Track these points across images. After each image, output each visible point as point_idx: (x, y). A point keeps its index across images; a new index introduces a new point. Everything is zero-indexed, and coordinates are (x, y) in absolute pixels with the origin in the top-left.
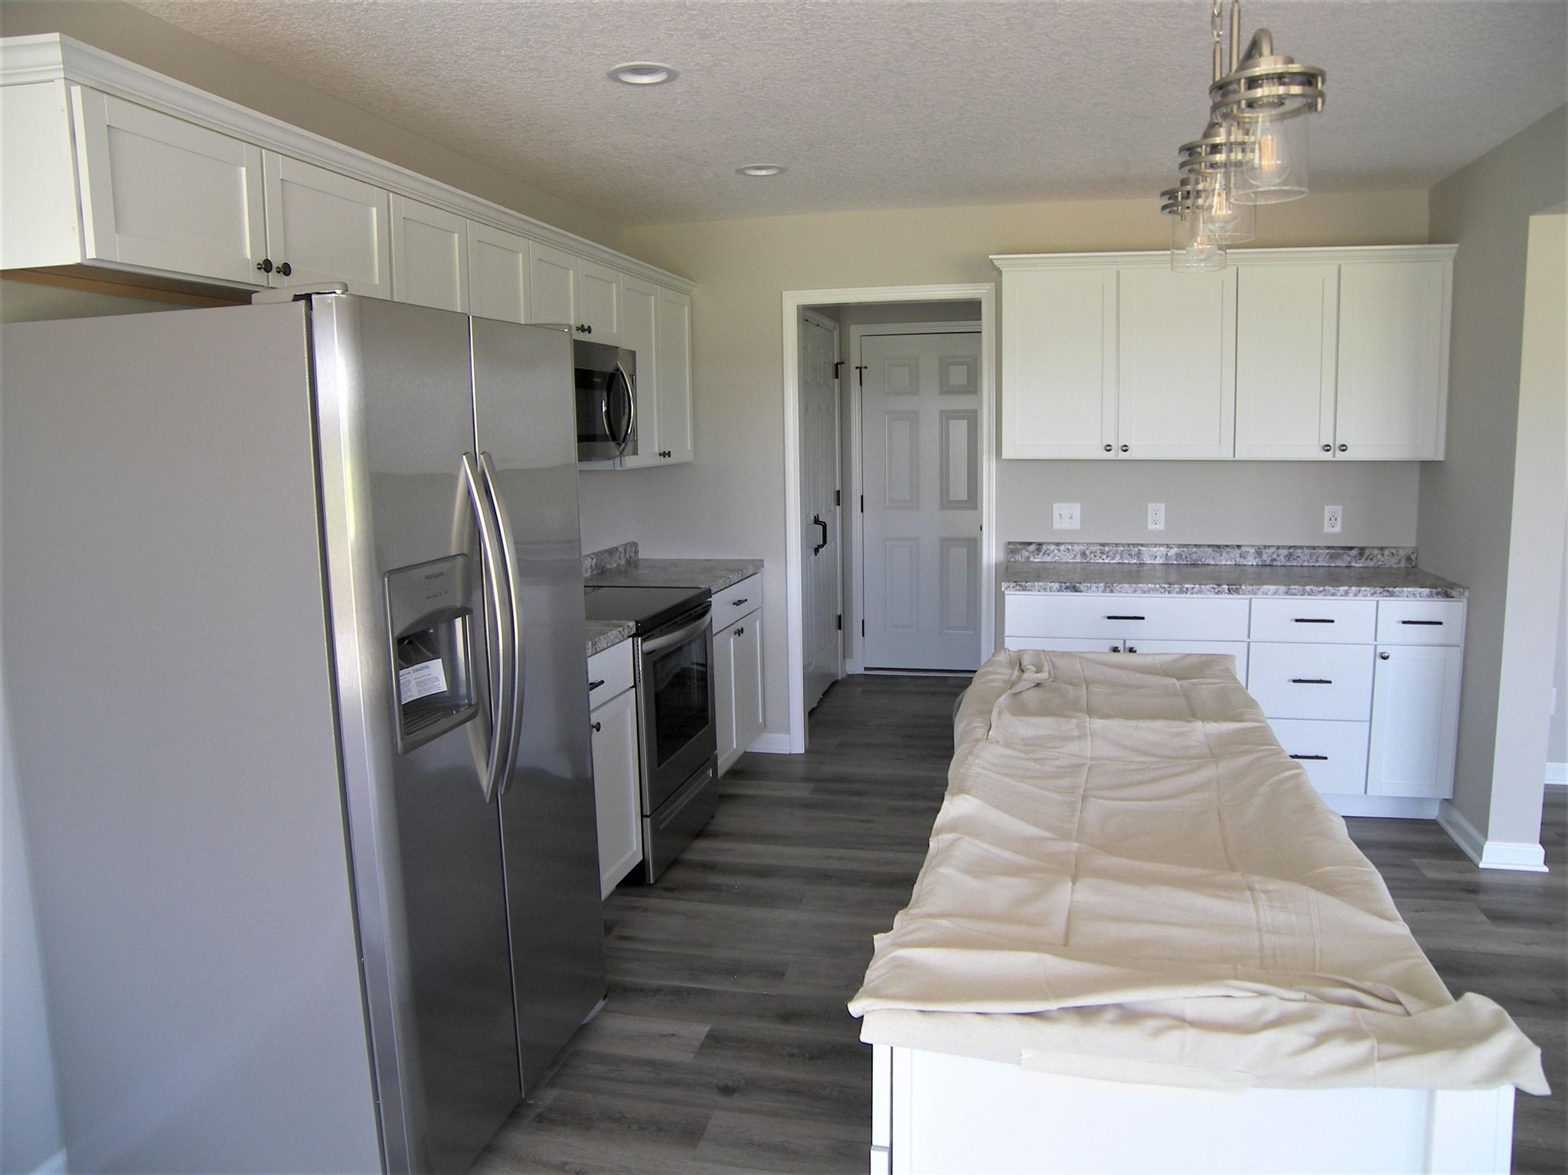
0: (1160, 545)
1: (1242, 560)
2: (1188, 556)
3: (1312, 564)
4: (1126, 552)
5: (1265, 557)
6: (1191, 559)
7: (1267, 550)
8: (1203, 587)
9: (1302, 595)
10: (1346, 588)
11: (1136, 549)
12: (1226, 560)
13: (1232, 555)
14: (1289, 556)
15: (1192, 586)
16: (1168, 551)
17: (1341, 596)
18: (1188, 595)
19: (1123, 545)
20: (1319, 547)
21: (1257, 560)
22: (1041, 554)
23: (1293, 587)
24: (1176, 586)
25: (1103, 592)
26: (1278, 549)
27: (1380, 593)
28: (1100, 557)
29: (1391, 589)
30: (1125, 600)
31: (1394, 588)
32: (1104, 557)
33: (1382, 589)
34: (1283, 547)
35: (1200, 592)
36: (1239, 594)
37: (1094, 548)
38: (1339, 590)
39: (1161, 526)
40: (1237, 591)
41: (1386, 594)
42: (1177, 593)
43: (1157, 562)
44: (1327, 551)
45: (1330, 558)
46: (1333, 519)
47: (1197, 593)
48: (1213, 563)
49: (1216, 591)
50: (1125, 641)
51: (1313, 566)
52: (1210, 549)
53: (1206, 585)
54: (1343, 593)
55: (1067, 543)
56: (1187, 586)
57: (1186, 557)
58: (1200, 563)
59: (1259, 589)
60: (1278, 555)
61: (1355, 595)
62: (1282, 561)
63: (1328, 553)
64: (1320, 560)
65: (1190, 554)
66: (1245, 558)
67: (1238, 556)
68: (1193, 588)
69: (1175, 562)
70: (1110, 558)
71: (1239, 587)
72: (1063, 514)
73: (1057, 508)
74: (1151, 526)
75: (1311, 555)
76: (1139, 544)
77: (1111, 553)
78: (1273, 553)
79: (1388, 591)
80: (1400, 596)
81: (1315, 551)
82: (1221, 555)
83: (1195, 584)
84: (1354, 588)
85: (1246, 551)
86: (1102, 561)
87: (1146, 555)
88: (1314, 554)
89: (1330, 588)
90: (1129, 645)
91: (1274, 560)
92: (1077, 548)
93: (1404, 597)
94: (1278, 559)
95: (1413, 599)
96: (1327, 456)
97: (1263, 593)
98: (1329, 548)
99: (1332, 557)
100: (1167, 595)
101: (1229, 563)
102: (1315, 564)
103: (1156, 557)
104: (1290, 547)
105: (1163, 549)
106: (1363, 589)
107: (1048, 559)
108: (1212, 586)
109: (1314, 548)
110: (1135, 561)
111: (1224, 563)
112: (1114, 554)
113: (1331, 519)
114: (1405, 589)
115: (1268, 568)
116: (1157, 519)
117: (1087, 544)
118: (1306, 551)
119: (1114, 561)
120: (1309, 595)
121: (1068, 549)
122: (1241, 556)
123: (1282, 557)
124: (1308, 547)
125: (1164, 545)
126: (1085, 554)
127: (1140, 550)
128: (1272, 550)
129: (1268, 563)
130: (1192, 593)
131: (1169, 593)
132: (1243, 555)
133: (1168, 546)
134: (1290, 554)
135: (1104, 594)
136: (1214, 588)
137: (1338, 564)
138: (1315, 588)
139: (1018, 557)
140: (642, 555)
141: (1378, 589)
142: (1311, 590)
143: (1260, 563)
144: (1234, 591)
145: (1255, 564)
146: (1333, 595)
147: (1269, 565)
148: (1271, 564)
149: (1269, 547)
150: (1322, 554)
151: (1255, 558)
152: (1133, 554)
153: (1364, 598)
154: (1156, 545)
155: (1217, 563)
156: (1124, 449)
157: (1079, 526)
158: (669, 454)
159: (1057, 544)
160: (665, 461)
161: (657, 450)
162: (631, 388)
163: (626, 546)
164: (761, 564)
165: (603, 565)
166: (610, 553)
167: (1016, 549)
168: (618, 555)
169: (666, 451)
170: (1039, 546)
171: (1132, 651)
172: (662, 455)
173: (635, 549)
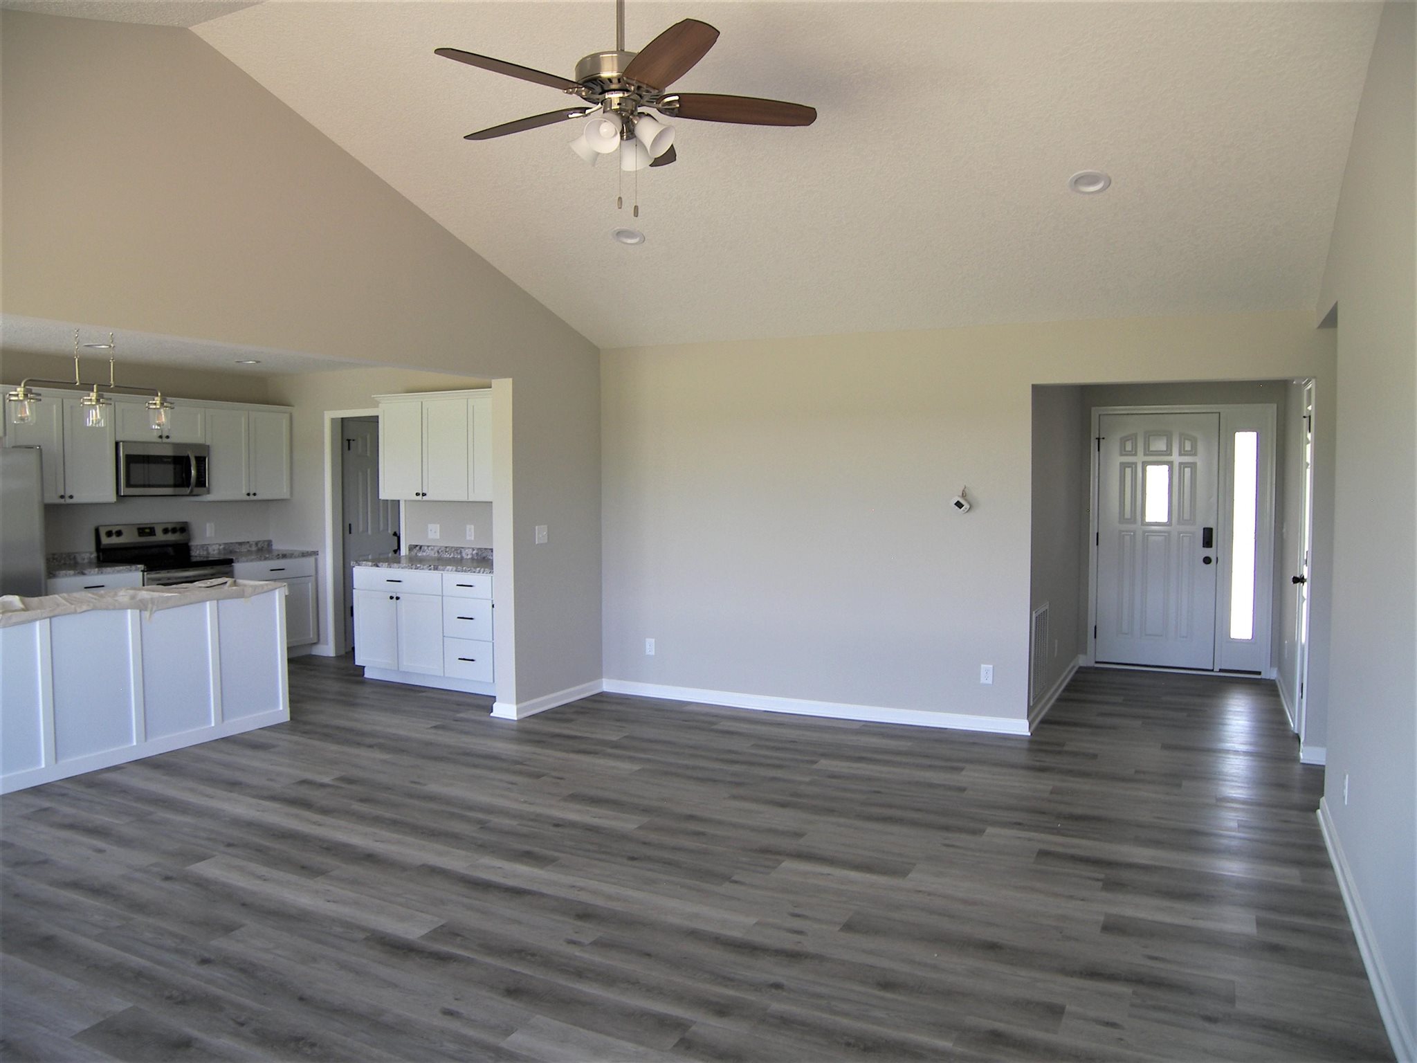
4: (456, 551)
6: (483, 556)
8: (424, 566)
9: (462, 572)
11: (460, 550)
16: (473, 552)
19: (454, 548)
22: (421, 551)
23: (461, 567)
24: (414, 566)
25: (387, 568)
28: (445, 554)
32: (447, 553)
37: (443, 549)
38: (476, 570)
39: (473, 538)
40: (437, 569)
42: (415, 569)
43: (468, 557)
47: (422, 570)
49: (429, 568)
50: (396, 593)
54: (478, 572)
55: (432, 546)
56: (418, 565)
57: (480, 555)
59: (445, 568)
61: (483, 573)
65: (482, 554)
68: (420, 567)
69: (476, 558)
71: (437, 567)
72: (432, 530)
73: (430, 526)
74: (468, 538)
76: (461, 548)
77: (449, 552)
83: (421, 565)
86: (446, 556)
87: (464, 554)
89: (473, 569)
90: (398, 595)
92: (436, 548)
97: (447, 570)
103: (468, 555)
107: (424, 554)
108: (427, 566)
110: (459, 557)
112: (451, 552)
116: (469, 535)
117: (440, 546)
119: (450, 556)
120: (464, 572)
121: (432, 549)
126: (439, 551)
130: (420, 570)
131: (412, 569)
133: (471, 548)
138: (467, 568)
139: (413, 552)
140: (274, 547)
142: (465, 569)
146: (474, 572)
152: (458, 552)
153: (486, 575)
154: (468, 548)
156: (424, 495)
157: (438, 537)
158: (255, 494)
159: (428, 546)
160: (252, 497)
161: (244, 492)
162: (193, 462)
163: (260, 541)
164: (316, 553)
165: (231, 548)
166: (240, 544)
167: (412, 548)
168: (248, 545)
169: (252, 493)
170: (421, 547)
171: (398, 598)
172: (248, 494)
173: (269, 543)
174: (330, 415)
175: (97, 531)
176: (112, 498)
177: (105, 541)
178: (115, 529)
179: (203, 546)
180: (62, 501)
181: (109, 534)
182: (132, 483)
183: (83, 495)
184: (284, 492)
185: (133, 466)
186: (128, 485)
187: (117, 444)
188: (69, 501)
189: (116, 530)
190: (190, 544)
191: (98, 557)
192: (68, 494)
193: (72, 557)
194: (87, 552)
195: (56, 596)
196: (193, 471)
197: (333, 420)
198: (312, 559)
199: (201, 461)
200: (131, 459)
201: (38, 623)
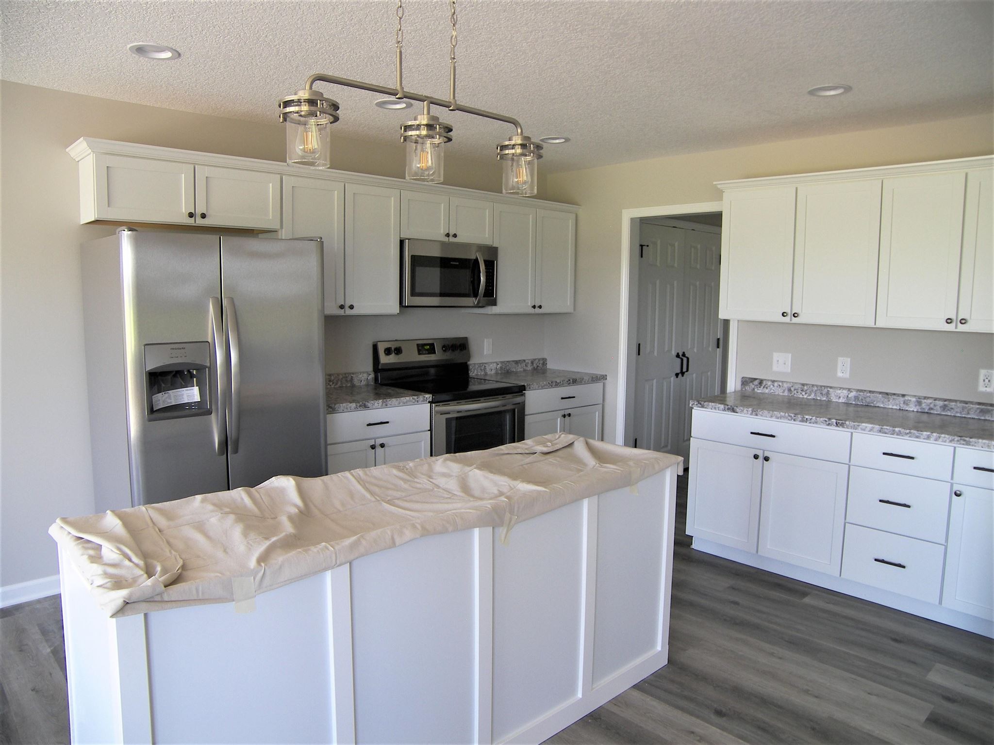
0: (844, 389)
1: (905, 406)
2: (863, 399)
3: (964, 416)
4: (818, 391)
5: (923, 405)
6: (866, 401)
7: (925, 401)
8: (818, 419)
9: (893, 434)
10: (928, 433)
11: (826, 390)
12: (892, 405)
13: (897, 402)
14: (944, 407)
15: (811, 417)
16: (849, 394)
17: (924, 439)
18: (807, 424)
19: (817, 386)
20: (972, 403)
21: (917, 407)
22: (762, 387)
23: (885, 427)
24: (799, 416)
25: (751, 415)
26: (935, 400)
27: (958, 441)
28: (801, 394)
29: (967, 439)
30: (764, 422)
31: (971, 438)
32: (804, 393)
33: (959, 438)
34: (940, 399)
35: (816, 423)
36: (843, 427)
37: (797, 387)
38: (922, 434)
39: (847, 375)
40: (842, 425)
41: (962, 442)
42: (800, 421)
43: (840, 401)
44: (978, 406)
45: (980, 412)
46: (987, 381)
47: (813, 423)
48: (882, 406)
49: (827, 423)
50: (764, 451)
51: (965, 417)
52: (880, 395)
53: (821, 418)
54: (926, 437)
55: (779, 381)
56: (807, 417)
57: (862, 400)
58: (872, 405)
59: (859, 426)
60: (935, 405)
61: (936, 440)
62: (937, 410)
63: (978, 408)
64: (970, 413)
65: (865, 398)
66: (907, 405)
67: (902, 402)
68: (811, 419)
69: (854, 403)
70: (807, 395)
71: (844, 422)
72: (779, 361)
73: (776, 356)
74: (840, 374)
75: (963, 408)
76: (828, 386)
77: (808, 391)
78: (931, 403)
79: (965, 440)
80: (975, 446)
81: (967, 405)
82: (889, 401)
83: (813, 417)
84: (935, 434)
85: (908, 400)
86: (802, 396)
87: (833, 395)
88: (966, 408)
89: (916, 432)
90: (767, 454)
91: (931, 409)
92: (785, 385)
93: (978, 446)
94: (935, 408)
95: (987, 449)
96: (951, 327)
97: (862, 429)
98: (979, 404)
99: (982, 412)
100: (792, 422)
101: (895, 407)
102: (966, 416)
103: (840, 397)
104: (945, 400)
105: (845, 392)
106: (943, 435)
107: (767, 391)
108: (824, 419)
109: (966, 403)
110: (824, 399)
111: (890, 407)
112: (810, 392)
113: (984, 381)
114: (980, 441)
115: (926, 415)
116: (843, 369)
117: (793, 383)
118: (959, 404)
119: (810, 397)
120: (898, 435)
121: (780, 385)
122: (904, 403)
123: (938, 407)
124: (961, 402)
125: (847, 389)
126: (791, 390)
127: (828, 391)
128: (929, 401)
129: (926, 411)
130: (810, 423)
131: (794, 420)
132: (906, 402)
133: (849, 390)
134: (945, 406)
135: (751, 416)
136: (826, 421)
137: (987, 418)
138: (903, 430)
139: (747, 388)
140: (548, 366)
141: (956, 437)
142: (900, 431)
143: (919, 410)
144: (840, 425)
145: (915, 410)
146: (917, 437)
147: (927, 413)
148: (929, 412)
149: (928, 398)
150: (973, 408)
151: (916, 406)
152: (824, 393)
153: (942, 443)
154: (841, 388)
155: (886, 406)
156: (795, 315)
157: (789, 370)
158: (540, 307)
159: (773, 381)
160: (537, 310)
161: (530, 304)
162: (482, 268)
163: (535, 360)
164: (604, 377)
165: (508, 368)
166: (517, 362)
167: (745, 382)
168: (524, 364)
169: (537, 305)
170: (761, 382)
171: (766, 459)
172: (534, 307)
173: (544, 361)
174: (628, 215)
175: (375, 348)
176: (395, 309)
177: (384, 359)
178: (393, 346)
179: (481, 365)
180: (341, 312)
181: (388, 351)
182: (417, 290)
183: (364, 306)
184: (564, 305)
185: (419, 270)
186: (413, 293)
187: (402, 242)
188: (349, 312)
189: (395, 347)
190: (469, 363)
191: (376, 379)
192: (348, 304)
193: (349, 379)
194: (363, 373)
195: (347, 474)
196: (482, 278)
197: (632, 220)
198: (600, 385)
199: (491, 266)
200: (416, 261)
201: (328, 575)
